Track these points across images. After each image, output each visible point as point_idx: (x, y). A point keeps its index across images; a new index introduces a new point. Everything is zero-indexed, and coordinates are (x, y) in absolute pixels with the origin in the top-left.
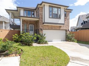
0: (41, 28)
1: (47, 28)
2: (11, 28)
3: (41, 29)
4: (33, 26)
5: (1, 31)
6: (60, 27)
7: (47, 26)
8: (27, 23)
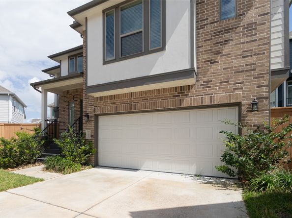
0: (88, 110)
3: (87, 116)
8: (76, 96)
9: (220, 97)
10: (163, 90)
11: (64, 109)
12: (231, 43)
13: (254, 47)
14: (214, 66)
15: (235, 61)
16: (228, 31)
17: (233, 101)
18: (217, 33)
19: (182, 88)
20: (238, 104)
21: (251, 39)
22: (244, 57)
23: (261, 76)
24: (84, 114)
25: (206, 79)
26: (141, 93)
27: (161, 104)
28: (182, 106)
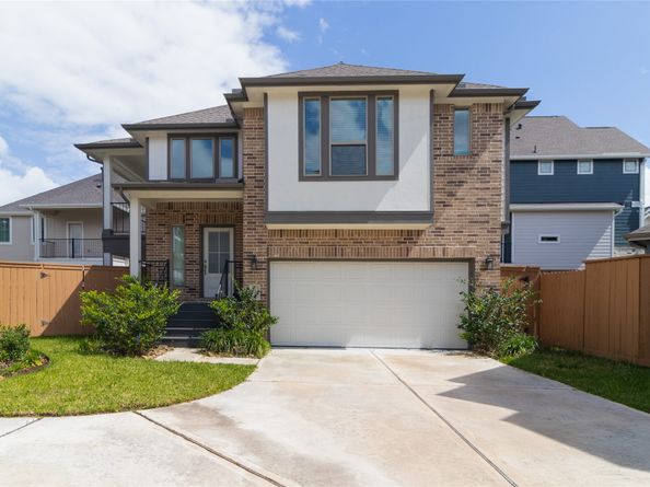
0: (256, 250)
1: (296, 250)
2: (107, 255)
3: (253, 260)
4: (227, 234)
5: (43, 275)
6: (410, 237)
7: (300, 233)
8: (189, 217)
9: (454, 249)
10: (385, 232)
11: (160, 240)
12: (465, 186)
13: (487, 195)
14: (447, 210)
15: (469, 208)
16: (462, 170)
17: (467, 256)
18: (451, 170)
19: (410, 232)
20: (471, 261)
21: (484, 186)
22: (478, 206)
23: (492, 231)
24: (245, 256)
25: (438, 225)
26: (352, 232)
27: (382, 252)
28: (410, 257)
